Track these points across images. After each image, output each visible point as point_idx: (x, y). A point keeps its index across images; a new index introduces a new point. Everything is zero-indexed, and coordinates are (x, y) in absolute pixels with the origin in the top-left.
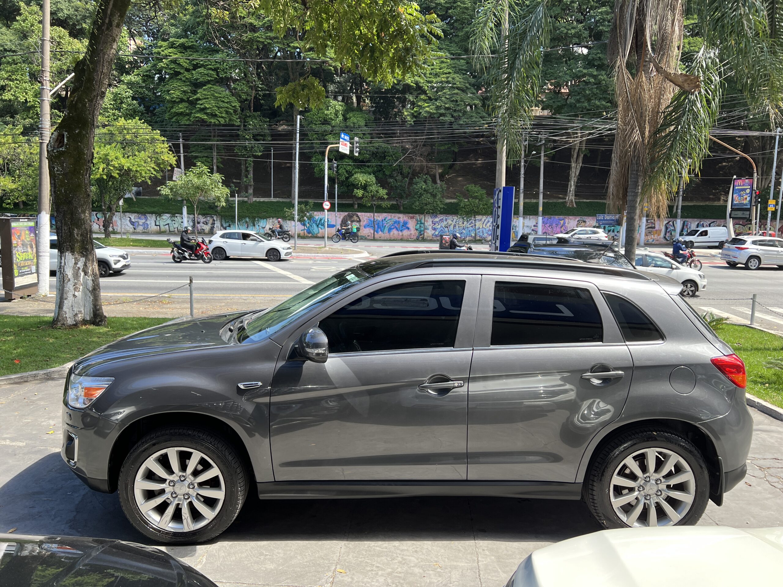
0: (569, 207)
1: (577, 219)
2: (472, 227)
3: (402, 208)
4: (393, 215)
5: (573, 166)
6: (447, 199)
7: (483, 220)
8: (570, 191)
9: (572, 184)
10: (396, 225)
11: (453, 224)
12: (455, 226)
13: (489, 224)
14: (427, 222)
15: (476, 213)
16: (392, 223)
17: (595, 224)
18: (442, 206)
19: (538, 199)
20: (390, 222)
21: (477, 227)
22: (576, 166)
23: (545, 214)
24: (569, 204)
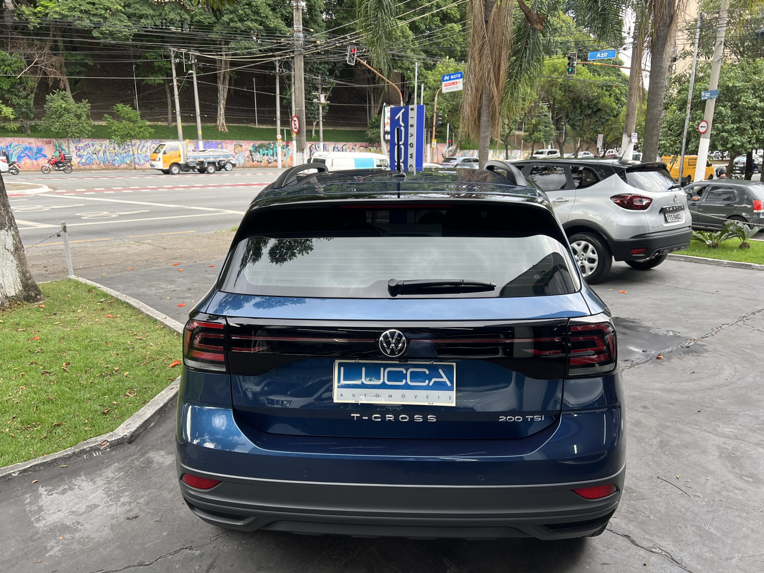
0: (221, 131)
1: (234, 144)
2: (125, 152)
3: (29, 132)
4: (21, 139)
5: (221, 88)
6: (94, 120)
7: (137, 145)
8: (220, 114)
9: (222, 107)
10: (27, 152)
11: (102, 150)
12: (105, 152)
13: (144, 149)
14: (69, 148)
15: (132, 137)
16: (21, 150)
17: (251, 148)
18: (90, 128)
19: (195, 121)
20: (18, 148)
21: (131, 153)
22: (224, 88)
23: (204, 137)
24: (221, 129)
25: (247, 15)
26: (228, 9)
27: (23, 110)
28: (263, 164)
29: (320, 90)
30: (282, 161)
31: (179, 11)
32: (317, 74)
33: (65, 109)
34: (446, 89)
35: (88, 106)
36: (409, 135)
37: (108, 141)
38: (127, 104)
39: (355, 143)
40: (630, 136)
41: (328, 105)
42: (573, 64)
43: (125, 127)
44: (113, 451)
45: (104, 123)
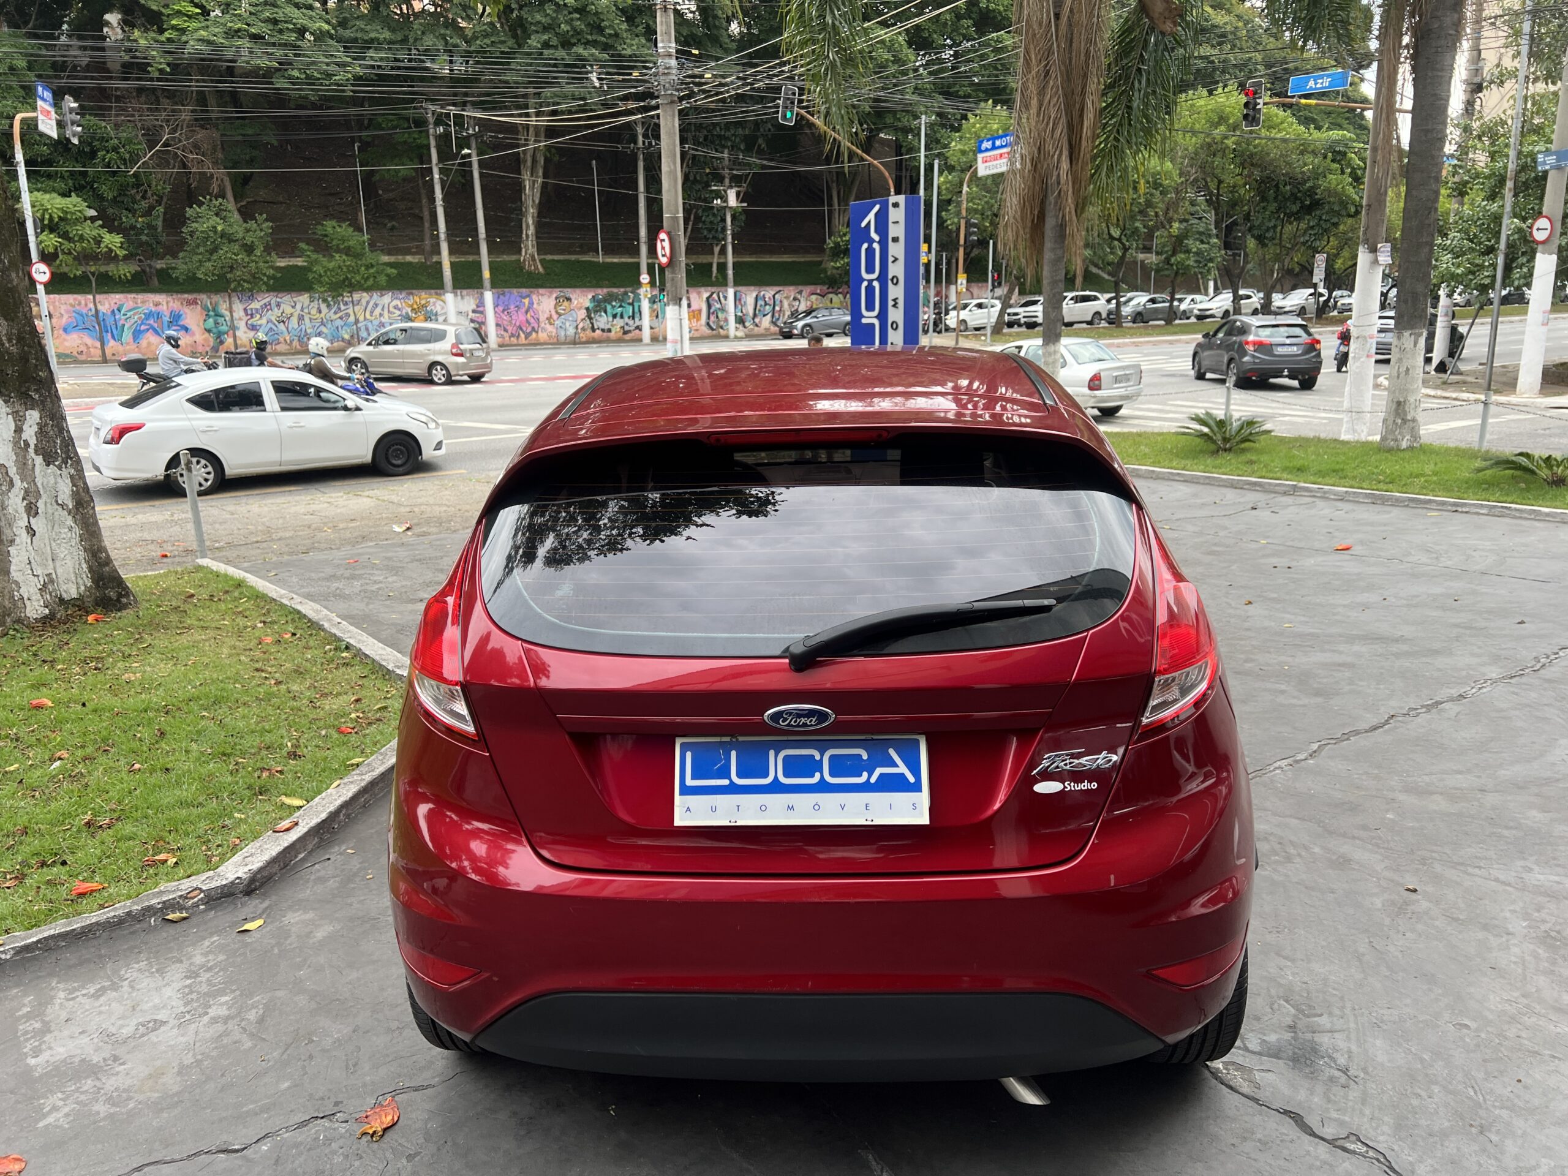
0: (529, 273)
1: (555, 295)
2: (341, 318)
3: (155, 281)
4: (140, 297)
5: (527, 183)
6: (280, 255)
7: (364, 302)
8: (527, 236)
9: (530, 221)
10: (151, 322)
11: (296, 315)
12: (301, 318)
13: (378, 311)
14: (231, 312)
15: (353, 287)
16: (139, 318)
17: (588, 304)
18: (272, 271)
19: (478, 253)
20: (134, 314)
21: (352, 319)
22: (534, 182)
23: (494, 285)
24: (530, 266)
25: (578, 34)
26: (539, 22)
27: (144, 238)
28: (612, 335)
29: (727, 181)
30: (651, 328)
31: (442, 31)
32: (720, 149)
33: (223, 235)
34: (984, 169)
35: (268, 227)
36: (891, 259)
37: (306, 296)
38: (344, 220)
39: (800, 288)
40: (1373, 250)
41: (745, 211)
42: (1257, 104)
43: (340, 267)
44: (211, 909)
45: (299, 262)
